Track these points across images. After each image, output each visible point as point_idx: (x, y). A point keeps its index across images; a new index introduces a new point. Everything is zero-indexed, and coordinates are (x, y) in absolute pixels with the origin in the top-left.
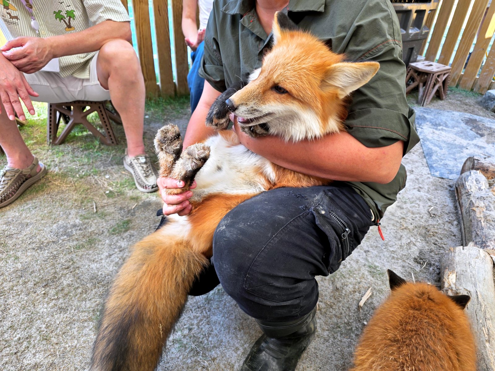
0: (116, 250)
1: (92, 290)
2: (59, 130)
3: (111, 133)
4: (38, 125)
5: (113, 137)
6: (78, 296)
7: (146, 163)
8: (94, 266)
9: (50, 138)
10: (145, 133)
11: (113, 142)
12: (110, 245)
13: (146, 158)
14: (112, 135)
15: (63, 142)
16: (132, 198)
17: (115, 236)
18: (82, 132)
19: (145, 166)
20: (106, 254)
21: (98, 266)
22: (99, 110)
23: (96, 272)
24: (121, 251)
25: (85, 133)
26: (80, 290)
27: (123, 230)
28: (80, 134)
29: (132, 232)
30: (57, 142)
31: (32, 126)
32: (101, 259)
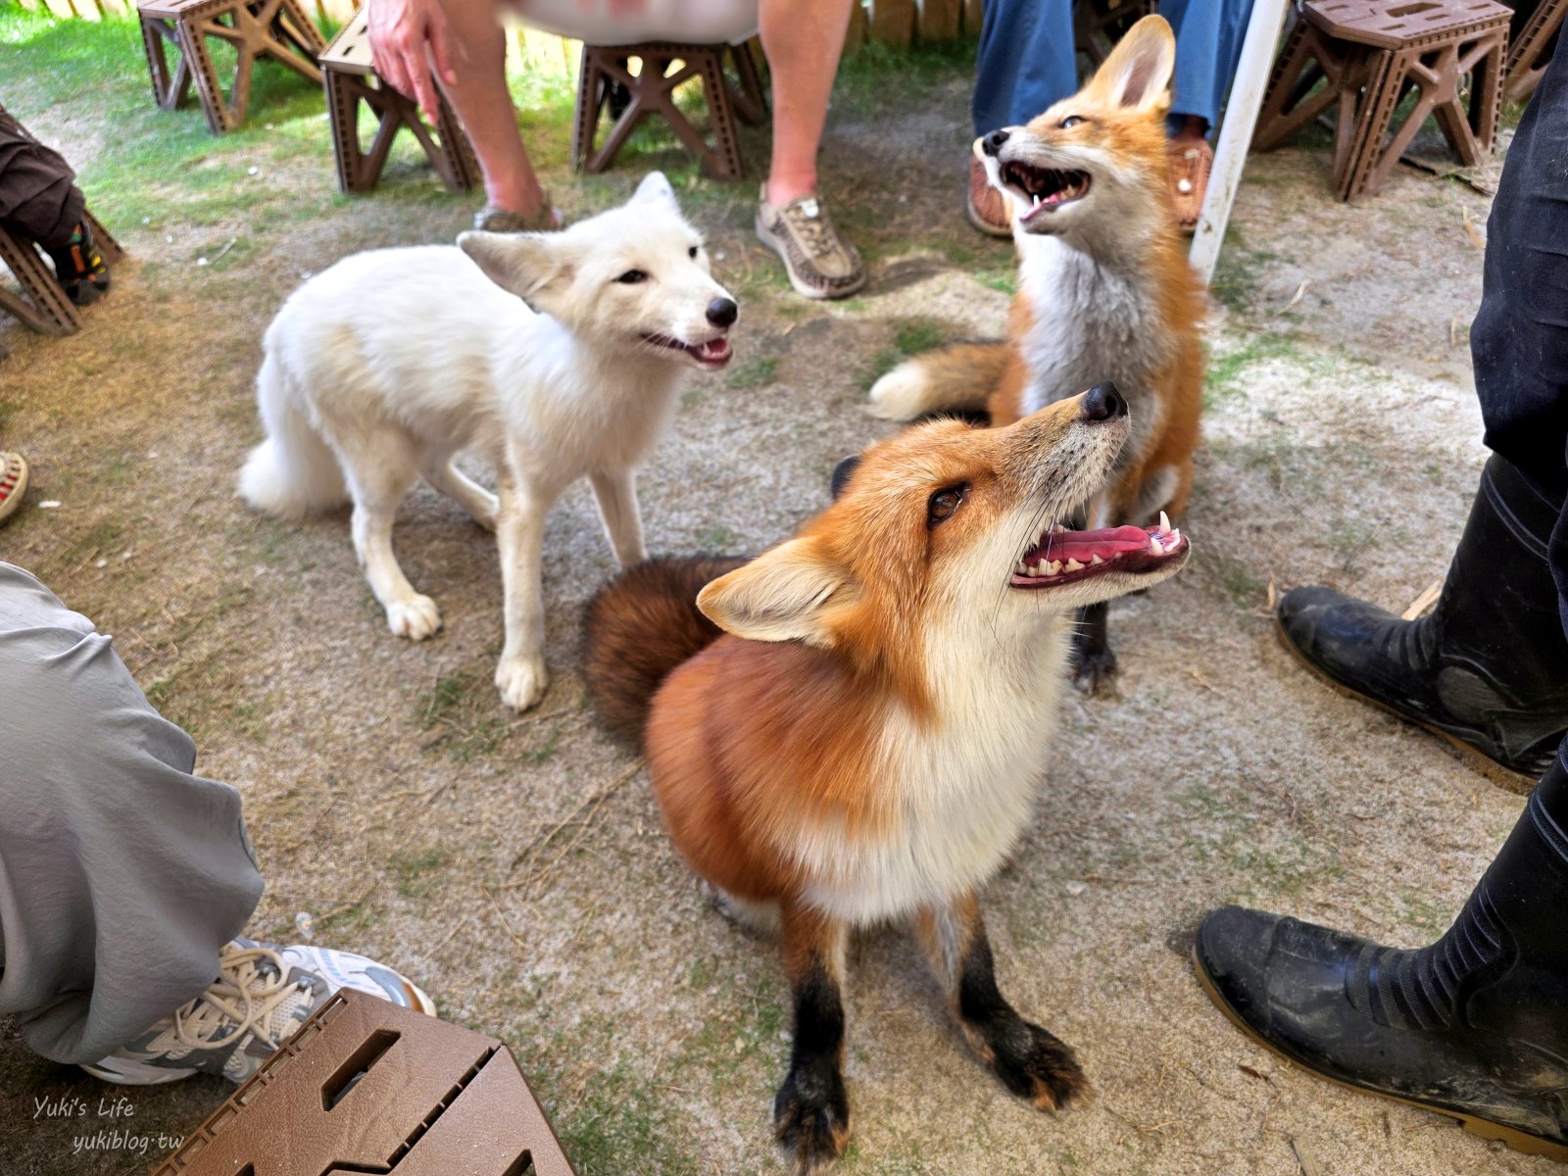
0: (745, 422)
1: (691, 492)
2: (599, 137)
3: (731, 144)
4: (544, 123)
5: (734, 156)
6: (662, 500)
7: (818, 219)
8: (693, 446)
9: (579, 154)
10: (821, 150)
11: (733, 171)
12: (730, 410)
13: (819, 204)
14: (733, 149)
15: (608, 165)
16: (783, 311)
17: (740, 392)
18: (655, 142)
19: (817, 227)
20: (720, 427)
21: (704, 447)
22: (706, 70)
23: (699, 458)
24: (755, 424)
25: (662, 146)
26: (664, 490)
27: (761, 381)
28: (650, 149)
29: (782, 387)
30: (595, 163)
31: (530, 126)
32: (711, 435)
